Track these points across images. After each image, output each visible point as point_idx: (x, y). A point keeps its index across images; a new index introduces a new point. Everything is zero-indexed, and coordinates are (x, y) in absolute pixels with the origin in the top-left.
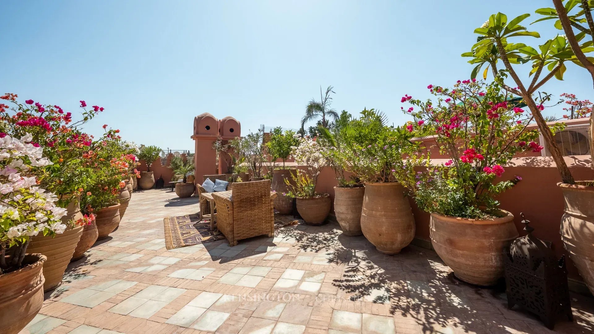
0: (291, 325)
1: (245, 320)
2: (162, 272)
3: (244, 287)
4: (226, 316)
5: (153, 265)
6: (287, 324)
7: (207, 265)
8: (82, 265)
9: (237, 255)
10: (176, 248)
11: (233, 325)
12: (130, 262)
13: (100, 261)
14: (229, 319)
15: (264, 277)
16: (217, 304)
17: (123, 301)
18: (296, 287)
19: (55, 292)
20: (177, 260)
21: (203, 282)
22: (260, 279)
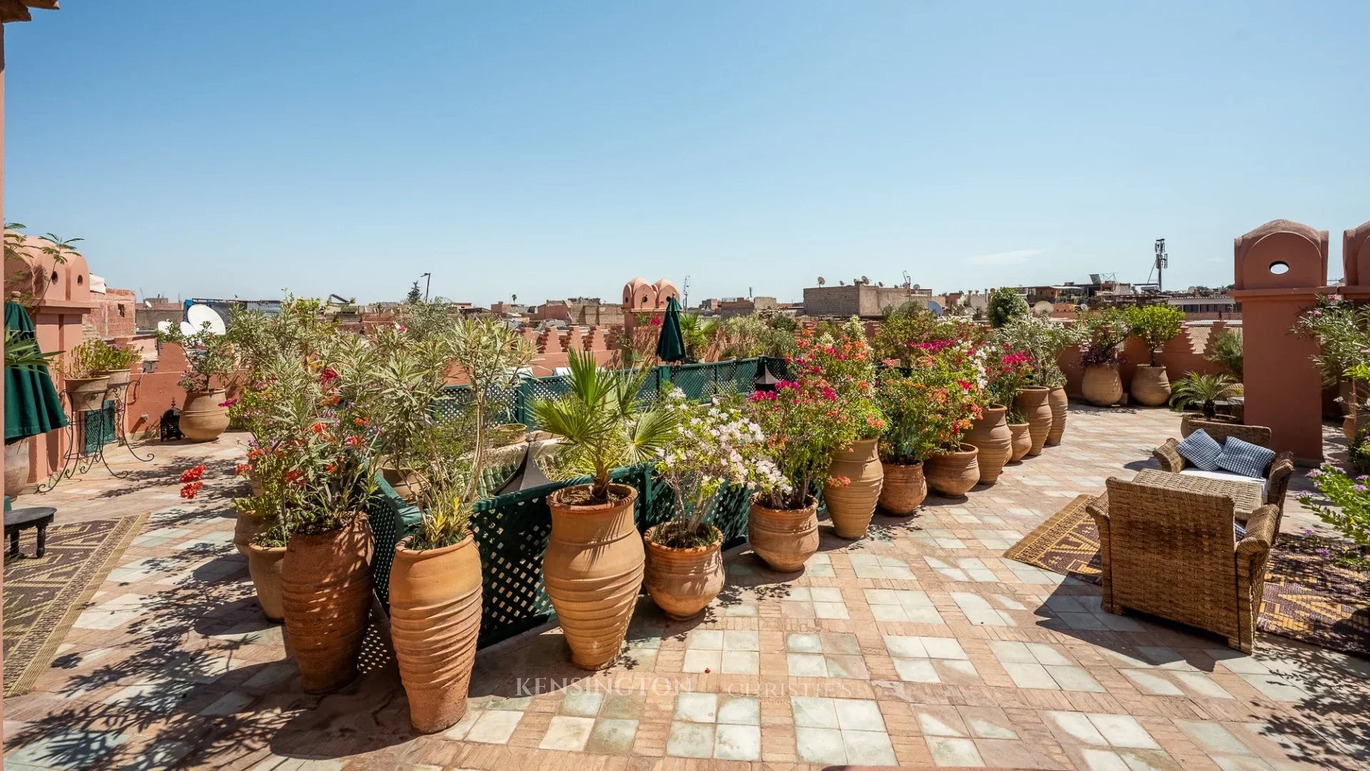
0: (977, 755)
1: (947, 702)
2: (953, 584)
3: (1007, 674)
4: (936, 680)
5: (956, 567)
6: (974, 751)
7: (1014, 614)
8: (900, 526)
9: (1085, 631)
10: (1017, 559)
11: (926, 694)
12: (942, 549)
13: (920, 529)
14: (932, 686)
15: (1061, 690)
16: (946, 663)
17: (883, 589)
18: (1083, 743)
19: (855, 544)
20: (993, 579)
21: (972, 628)
22: (1051, 684)
